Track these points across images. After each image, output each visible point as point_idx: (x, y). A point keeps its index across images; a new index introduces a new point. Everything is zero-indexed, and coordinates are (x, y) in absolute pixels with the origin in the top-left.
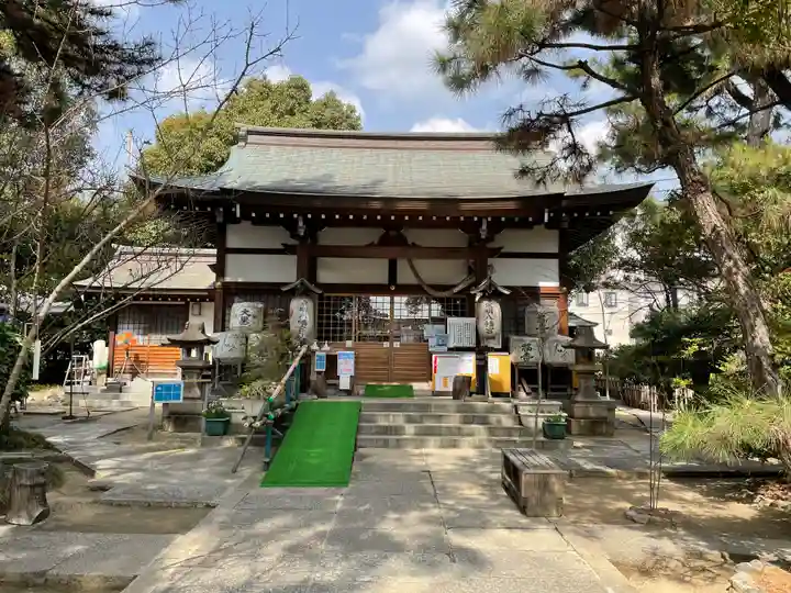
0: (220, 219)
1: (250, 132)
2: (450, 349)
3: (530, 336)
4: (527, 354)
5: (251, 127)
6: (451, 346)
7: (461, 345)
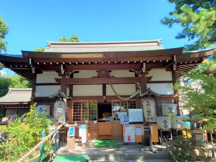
0: (33, 72)
1: (52, 44)
2: (130, 123)
3: (165, 116)
4: (165, 125)
5: (52, 42)
6: (131, 122)
7: (135, 121)
